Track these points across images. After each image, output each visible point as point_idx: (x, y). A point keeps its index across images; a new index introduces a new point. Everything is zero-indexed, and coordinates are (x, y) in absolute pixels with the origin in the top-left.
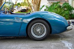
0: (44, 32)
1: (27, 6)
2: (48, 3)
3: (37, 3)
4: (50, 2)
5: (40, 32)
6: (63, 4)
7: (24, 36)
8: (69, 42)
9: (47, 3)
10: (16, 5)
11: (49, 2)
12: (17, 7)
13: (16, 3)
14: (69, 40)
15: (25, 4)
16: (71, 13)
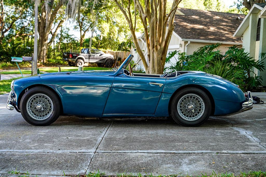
0: (200, 110)
1: (116, 51)
2: (183, 43)
3: (160, 46)
4: (189, 41)
5: (193, 111)
6: (229, 52)
7: (164, 117)
8: (246, 130)
9: (181, 45)
10: (81, 45)
11: (186, 42)
12: (86, 52)
13: (81, 39)
14: (248, 127)
15: (110, 43)
16: (249, 74)
